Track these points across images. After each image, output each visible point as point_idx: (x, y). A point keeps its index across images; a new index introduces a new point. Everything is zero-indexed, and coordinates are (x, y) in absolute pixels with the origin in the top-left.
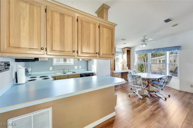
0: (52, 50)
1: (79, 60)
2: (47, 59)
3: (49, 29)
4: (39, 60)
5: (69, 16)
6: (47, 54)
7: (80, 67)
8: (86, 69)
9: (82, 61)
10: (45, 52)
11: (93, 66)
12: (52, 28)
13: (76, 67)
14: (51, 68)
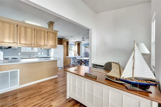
0: (20, 43)
1: (41, 48)
2: (17, 48)
3: (18, 34)
4: (12, 48)
5: (30, 28)
6: (17, 45)
7: (43, 54)
8: (47, 55)
9: (43, 49)
10: (17, 44)
11: (51, 53)
12: (20, 34)
13: (39, 54)
14: (19, 54)
